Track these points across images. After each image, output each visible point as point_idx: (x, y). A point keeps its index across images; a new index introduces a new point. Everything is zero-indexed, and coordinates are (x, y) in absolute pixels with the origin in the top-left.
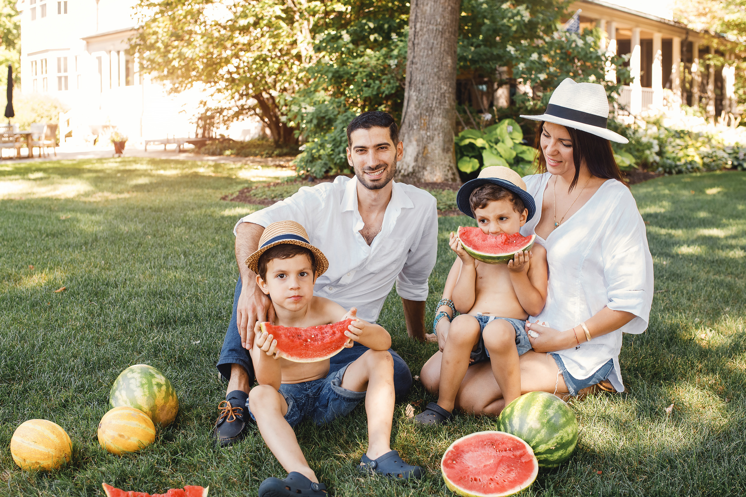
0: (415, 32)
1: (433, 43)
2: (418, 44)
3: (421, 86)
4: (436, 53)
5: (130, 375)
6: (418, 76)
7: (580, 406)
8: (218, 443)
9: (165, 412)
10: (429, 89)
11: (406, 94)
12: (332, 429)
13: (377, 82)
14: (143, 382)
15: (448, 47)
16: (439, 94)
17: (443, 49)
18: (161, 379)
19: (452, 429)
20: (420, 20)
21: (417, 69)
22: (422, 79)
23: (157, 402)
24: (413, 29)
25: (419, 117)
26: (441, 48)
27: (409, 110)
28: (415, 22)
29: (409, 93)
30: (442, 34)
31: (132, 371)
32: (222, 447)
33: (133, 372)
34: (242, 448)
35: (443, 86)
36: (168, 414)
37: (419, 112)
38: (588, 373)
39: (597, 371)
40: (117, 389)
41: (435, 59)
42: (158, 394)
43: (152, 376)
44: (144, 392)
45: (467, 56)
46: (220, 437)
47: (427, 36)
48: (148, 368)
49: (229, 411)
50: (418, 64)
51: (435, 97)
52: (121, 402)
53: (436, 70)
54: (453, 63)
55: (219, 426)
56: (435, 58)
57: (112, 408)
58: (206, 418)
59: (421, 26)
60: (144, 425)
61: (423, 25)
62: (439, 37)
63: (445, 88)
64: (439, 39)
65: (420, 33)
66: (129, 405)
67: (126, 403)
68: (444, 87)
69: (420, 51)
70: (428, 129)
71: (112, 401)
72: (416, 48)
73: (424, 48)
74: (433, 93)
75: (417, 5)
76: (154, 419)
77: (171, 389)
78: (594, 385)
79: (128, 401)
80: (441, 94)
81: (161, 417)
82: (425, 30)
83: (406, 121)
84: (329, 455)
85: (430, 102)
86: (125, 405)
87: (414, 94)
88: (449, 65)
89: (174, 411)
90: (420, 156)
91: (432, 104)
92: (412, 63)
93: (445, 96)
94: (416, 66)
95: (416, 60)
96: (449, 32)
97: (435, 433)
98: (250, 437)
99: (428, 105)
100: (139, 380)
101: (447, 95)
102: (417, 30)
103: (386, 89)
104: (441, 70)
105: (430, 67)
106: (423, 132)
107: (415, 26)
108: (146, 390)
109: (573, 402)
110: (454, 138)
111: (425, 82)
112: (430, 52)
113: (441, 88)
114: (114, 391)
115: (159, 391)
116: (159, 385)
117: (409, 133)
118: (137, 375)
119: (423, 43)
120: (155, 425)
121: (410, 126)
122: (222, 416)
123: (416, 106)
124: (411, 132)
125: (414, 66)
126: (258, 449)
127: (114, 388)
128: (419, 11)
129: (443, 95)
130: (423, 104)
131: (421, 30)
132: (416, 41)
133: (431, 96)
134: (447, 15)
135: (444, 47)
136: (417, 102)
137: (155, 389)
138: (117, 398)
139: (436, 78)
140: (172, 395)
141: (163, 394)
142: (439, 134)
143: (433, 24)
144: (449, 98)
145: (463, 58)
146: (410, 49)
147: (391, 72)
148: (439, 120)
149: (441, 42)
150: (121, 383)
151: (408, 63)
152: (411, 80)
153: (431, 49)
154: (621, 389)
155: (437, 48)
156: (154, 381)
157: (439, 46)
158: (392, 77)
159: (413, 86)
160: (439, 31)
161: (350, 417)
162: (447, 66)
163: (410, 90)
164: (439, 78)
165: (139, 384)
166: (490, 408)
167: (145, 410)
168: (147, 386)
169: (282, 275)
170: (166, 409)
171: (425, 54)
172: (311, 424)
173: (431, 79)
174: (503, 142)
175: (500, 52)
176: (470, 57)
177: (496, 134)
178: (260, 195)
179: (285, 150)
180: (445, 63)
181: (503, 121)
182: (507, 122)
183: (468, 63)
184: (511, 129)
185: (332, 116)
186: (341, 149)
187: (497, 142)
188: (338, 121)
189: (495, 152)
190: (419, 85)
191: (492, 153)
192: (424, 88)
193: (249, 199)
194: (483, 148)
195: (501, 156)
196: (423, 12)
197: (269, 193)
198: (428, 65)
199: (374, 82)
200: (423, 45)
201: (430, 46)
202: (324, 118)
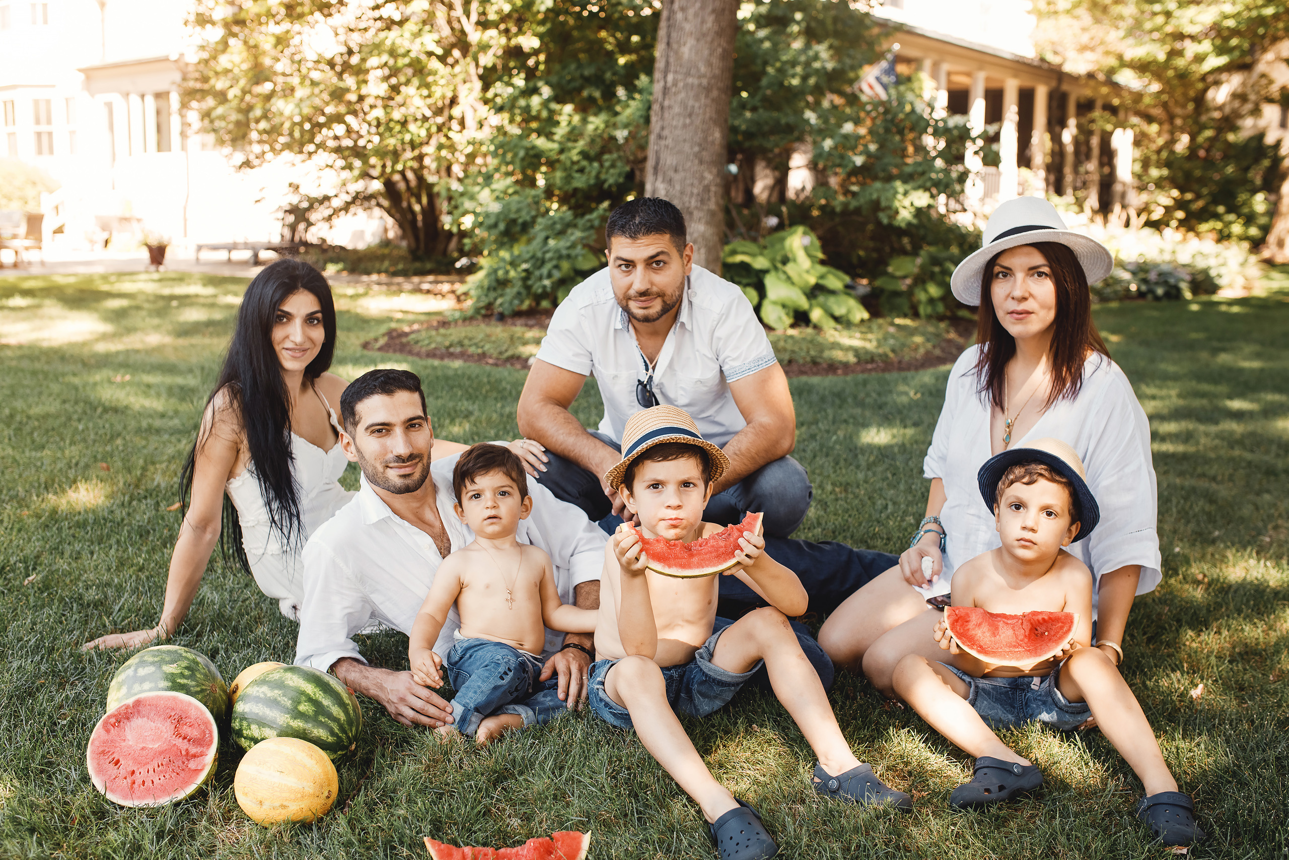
0: (665, 88)
1: (693, 107)
2: (670, 107)
3: (673, 175)
4: (698, 122)
6: (668, 158)
13: (596, 165)
15: (716, 113)
16: (701, 187)
17: (708, 115)
20: (673, 69)
21: (667, 147)
22: (674, 163)
24: (662, 83)
26: (705, 114)
28: (666, 74)
29: (654, 184)
30: (708, 91)
35: (706, 175)
41: (696, 133)
45: (740, 125)
47: (682, 95)
50: (669, 140)
51: (695, 191)
53: (696, 149)
54: (722, 137)
56: (696, 129)
59: (674, 79)
61: (677, 77)
62: (703, 97)
63: (710, 177)
64: (703, 101)
65: (674, 90)
69: (673, 119)
72: (666, 114)
73: (679, 114)
74: (692, 184)
75: (668, 44)
80: (705, 186)
82: (681, 84)
85: (686, 199)
87: (662, 186)
88: (717, 142)
91: (690, 202)
92: (660, 137)
93: (709, 191)
94: (666, 143)
95: (666, 133)
96: (718, 89)
99: (684, 203)
101: (713, 189)
102: (669, 84)
103: (611, 178)
104: (704, 149)
105: (688, 145)
107: (665, 77)
110: (721, 254)
111: (680, 168)
112: (688, 121)
113: (704, 178)
119: (677, 106)
125: (663, 143)
128: (672, 54)
129: (707, 189)
131: (675, 84)
132: (666, 103)
133: (688, 190)
134: (715, 61)
135: (710, 113)
139: (696, 161)
143: (693, 76)
144: (716, 193)
145: (734, 130)
146: (656, 114)
147: (619, 148)
148: (701, 228)
149: (706, 106)
151: (652, 138)
152: (657, 163)
153: (690, 115)
155: (698, 114)
157: (701, 111)
158: (620, 157)
159: (660, 173)
160: (704, 88)
162: (713, 143)
163: (656, 179)
164: (701, 162)
169: (656, 485)
171: (681, 123)
173: (689, 163)
174: (795, 260)
175: (791, 119)
176: (743, 127)
177: (783, 248)
178: (426, 342)
179: (429, 266)
180: (710, 139)
181: (794, 229)
182: (800, 229)
183: (740, 138)
184: (807, 240)
185: (528, 218)
186: (544, 271)
187: (785, 261)
188: (537, 227)
189: (783, 277)
190: (671, 173)
191: (779, 278)
192: (677, 177)
193: (408, 348)
194: (765, 272)
195: (793, 283)
196: (678, 56)
197: (439, 339)
198: (685, 141)
199: (591, 164)
200: (677, 110)
201: (689, 111)
202: (515, 220)
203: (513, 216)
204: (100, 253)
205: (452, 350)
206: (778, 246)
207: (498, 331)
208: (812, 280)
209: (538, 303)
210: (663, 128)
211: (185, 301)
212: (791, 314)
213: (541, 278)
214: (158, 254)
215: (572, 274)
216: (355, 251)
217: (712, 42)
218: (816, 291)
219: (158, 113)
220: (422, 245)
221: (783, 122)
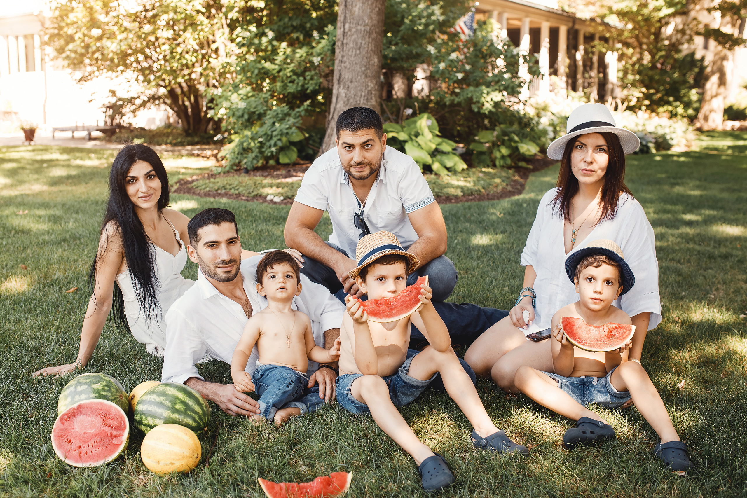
0: (344, 32)
1: (361, 43)
2: (347, 44)
3: (350, 84)
4: (364, 53)
6: (347, 74)
10: (357, 87)
11: (335, 92)
13: (301, 78)
15: (375, 47)
16: (367, 91)
17: (370, 49)
20: (349, 21)
21: (346, 67)
22: (350, 77)
24: (342, 29)
26: (368, 48)
27: (338, 106)
28: (344, 23)
29: (338, 90)
30: (370, 34)
35: (369, 84)
41: (363, 59)
45: (388, 54)
47: (355, 36)
50: (347, 63)
51: (363, 94)
53: (363, 69)
54: (379, 62)
56: (363, 57)
59: (350, 27)
61: (352, 25)
62: (367, 37)
63: (372, 85)
64: (367, 40)
65: (349, 33)
69: (349, 51)
72: (345, 48)
73: (353, 48)
74: (361, 90)
75: (346, 6)
80: (369, 91)
82: (354, 30)
85: (358, 99)
87: (343, 91)
88: (376, 64)
91: (360, 101)
92: (341, 61)
93: (371, 94)
94: (345, 65)
95: (345, 59)
96: (376, 32)
99: (356, 101)
101: (374, 92)
102: (346, 30)
103: (311, 86)
104: (368, 69)
105: (358, 66)
107: (344, 26)
111: (354, 80)
112: (358, 52)
113: (368, 86)
119: (352, 43)
123: (344, 103)
125: (343, 65)
128: (347, 12)
129: (370, 92)
130: (351, 101)
131: (350, 30)
132: (345, 41)
133: (359, 93)
134: (374, 16)
135: (371, 47)
136: (345, 99)
139: (363, 76)
143: (361, 25)
144: (375, 95)
145: (385, 57)
146: (339, 48)
147: (315, 68)
149: (369, 42)
151: (337, 62)
152: (340, 78)
153: (360, 48)
155: (364, 48)
157: (366, 46)
158: (316, 73)
159: (342, 83)
160: (367, 32)
162: (373, 64)
163: (339, 87)
164: (366, 76)
169: (381, 279)
171: (354, 53)
173: (359, 77)
174: (422, 135)
175: (419, 50)
176: (391, 55)
177: (416, 127)
178: (203, 187)
179: (196, 139)
180: (371, 62)
181: (422, 115)
182: (426, 116)
183: (389, 61)
184: (429, 122)
185: (262, 111)
186: (272, 142)
187: (417, 135)
188: (268, 117)
189: (416, 145)
190: (348, 83)
191: (414, 145)
192: (352, 86)
193: (192, 191)
194: (405, 142)
195: (422, 148)
196: (352, 14)
197: (211, 185)
198: (356, 64)
199: (298, 78)
200: (351, 45)
201: (359, 46)
202: (254, 113)
203: (252, 110)
205: (219, 191)
206: (412, 126)
207: (246, 180)
208: (434, 147)
209: (267, 162)
210: (343, 56)
211: (51, 163)
212: (422, 167)
213: (270, 147)
214: (30, 134)
215: (288, 144)
216: (150, 131)
217: (372, 4)
218: (435, 153)
219: (27, 47)
220: (192, 127)
221: (414, 52)
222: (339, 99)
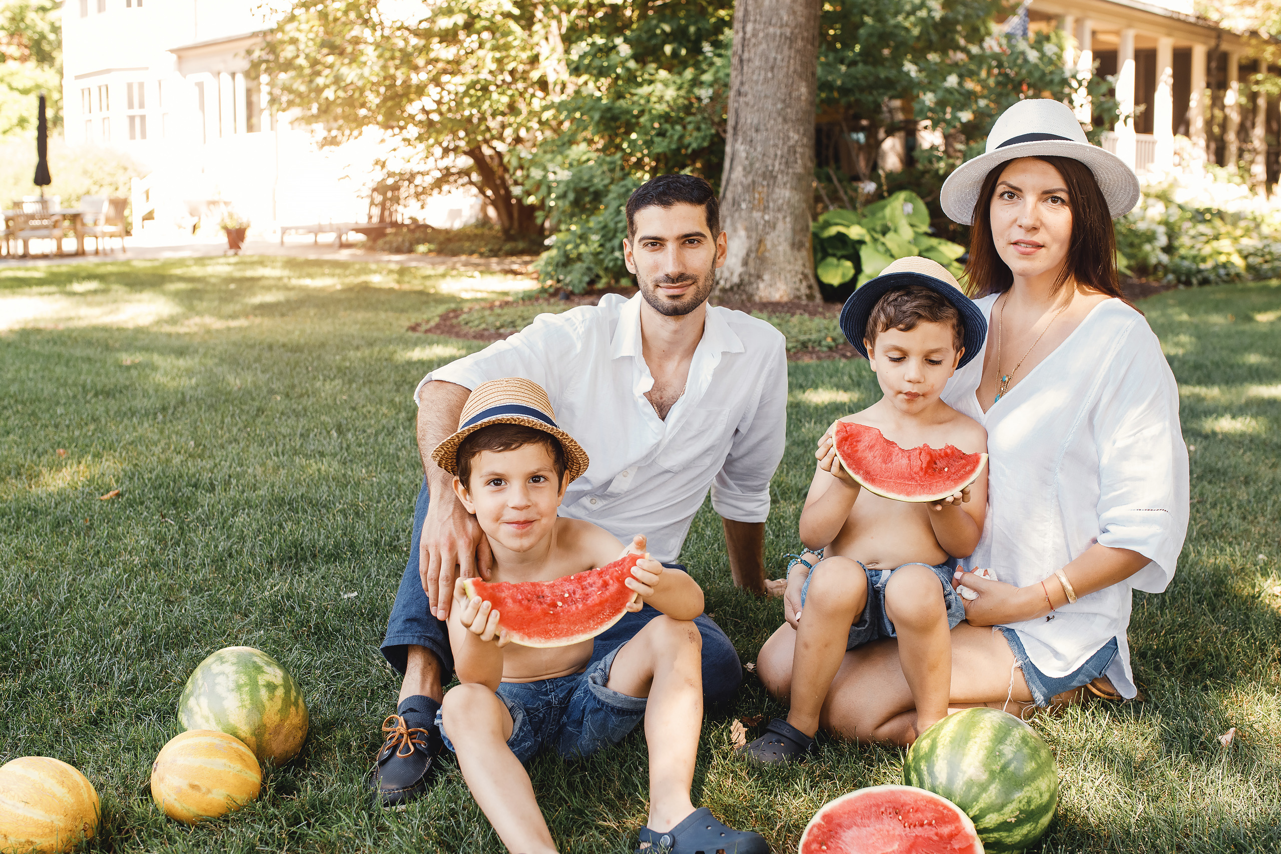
0: (744, 39)
1: (775, 59)
2: (749, 60)
3: (754, 135)
4: (781, 76)
5: (216, 668)
6: (749, 116)
7: (1054, 727)
8: (379, 797)
9: (281, 737)
10: (767, 139)
11: (728, 149)
12: (594, 770)
13: (678, 128)
14: (241, 682)
15: (801, 65)
16: (786, 148)
17: (792, 69)
18: (274, 674)
19: (818, 773)
20: (752, 18)
21: (747, 104)
22: (755, 121)
23: (266, 719)
24: (741, 34)
25: (751, 188)
26: (788, 67)
27: (733, 177)
28: (744, 22)
29: (733, 146)
30: (791, 41)
31: (222, 660)
32: (386, 805)
33: (222, 663)
34: (423, 809)
35: (791, 134)
36: (286, 741)
37: (750, 179)
38: (1069, 665)
39: (1087, 662)
40: (192, 693)
41: (779, 88)
42: (267, 704)
43: (258, 669)
44: (242, 701)
45: (834, 81)
46: (384, 787)
47: (764, 46)
48: (252, 654)
49: (402, 735)
50: (750, 96)
51: (779, 153)
52: (198, 719)
53: (780, 106)
54: (810, 93)
55: (383, 763)
56: (779, 84)
57: (183, 730)
58: (359, 747)
59: (754, 29)
60: (238, 766)
61: (757, 26)
62: (786, 48)
63: (796, 137)
64: (786, 52)
65: (753, 40)
66: (213, 726)
67: (207, 720)
68: (794, 136)
69: (753, 73)
70: (766, 209)
71: (183, 717)
72: (745, 68)
73: (760, 68)
74: (776, 146)
76: (261, 753)
77: (293, 694)
78: (1079, 689)
79: (211, 716)
80: (789, 147)
81: (274, 746)
82: (761, 35)
83: (729, 195)
84: (586, 823)
85: (770, 162)
86: (205, 727)
87: (742, 148)
88: (803, 98)
89: (300, 734)
90: (753, 255)
91: (773, 166)
92: (739, 93)
93: (795, 152)
94: (746, 99)
95: (745, 88)
96: (803, 39)
97: (785, 779)
98: (439, 788)
99: (767, 167)
100: (233, 677)
101: (799, 150)
102: (748, 35)
103: (694, 140)
104: (789, 106)
105: (770, 101)
106: (757, 215)
107: (744, 28)
108: (246, 697)
109: (1041, 719)
110: (812, 225)
111: (762, 127)
112: (770, 75)
113: (789, 138)
114: (187, 698)
115: (271, 699)
116: (271, 687)
117: (732, 217)
118: (229, 668)
119: (758, 58)
120: (262, 764)
121: (736, 203)
122: (389, 744)
123: (744, 169)
124: (737, 215)
125: (742, 99)
126: (453, 813)
127: (187, 691)
129: (792, 150)
130: (757, 165)
131: (755, 35)
132: (746, 56)
133: (772, 151)
134: (799, 8)
135: (795, 65)
136: (747, 163)
137: (264, 693)
138: (191, 711)
139: (780, 120)
140: (296, 704)
141: (278, 703)
142: (785, 217)
143: (775, 25)
144: (803, 155)
145: (826, 86)
146: (736, 69)
147: (703, 108)
148: (785, 194)
149: (790, 57)
150: (200, 682)
151: (732, 94)
152: (737, 123)
153: (772, 68)
154: (1129, 692)
155: (782, 67)
156: (262, 680)
157: (785, 64)
158: (704, 118)
159: (740, 133)
160: (786, 38)
161: (627, 746)
162: (799, 98)
163: (736, 140)
164: (785, 120)
165: (232, 685)
166: (886, 729)
167: (243, 735)
168: (247, 689)
169: (498, 481)
170: (284, 731)
171: (762, 77)
172: (553, 761)
173: (772, 122)
174: (896, 231)
175: (892, 73)
176: (839, 83)
177: (884, 217)
178: (476, 323)
179: (521, 245)
180: (795, 94)
181: (894, 195)
182: (902, 195)
183: (836, 95)
184: (909, 208)
185: (600, 187)
186: (615, 243)
187: (885, 231)
188: (611, 196)
189: (882, 249)
190: (752, 133)
191: (877, 251)
193: (456, 330)
194: (861, 242)
197: (491, 319)
198: (766, 97)
199: (673, 128)
200: (757, 63)
201: (770, 64)
202: (586, 189)
204: (185, 238)
205: (502, 330)
206: (880, 215)
209: (617, 281)
213: (612, 252)
214: (236, 237)
216: (447, 232)
219: (249, 92)
220: (516, 224)
221: (882, 76)
222: (735, 163)
